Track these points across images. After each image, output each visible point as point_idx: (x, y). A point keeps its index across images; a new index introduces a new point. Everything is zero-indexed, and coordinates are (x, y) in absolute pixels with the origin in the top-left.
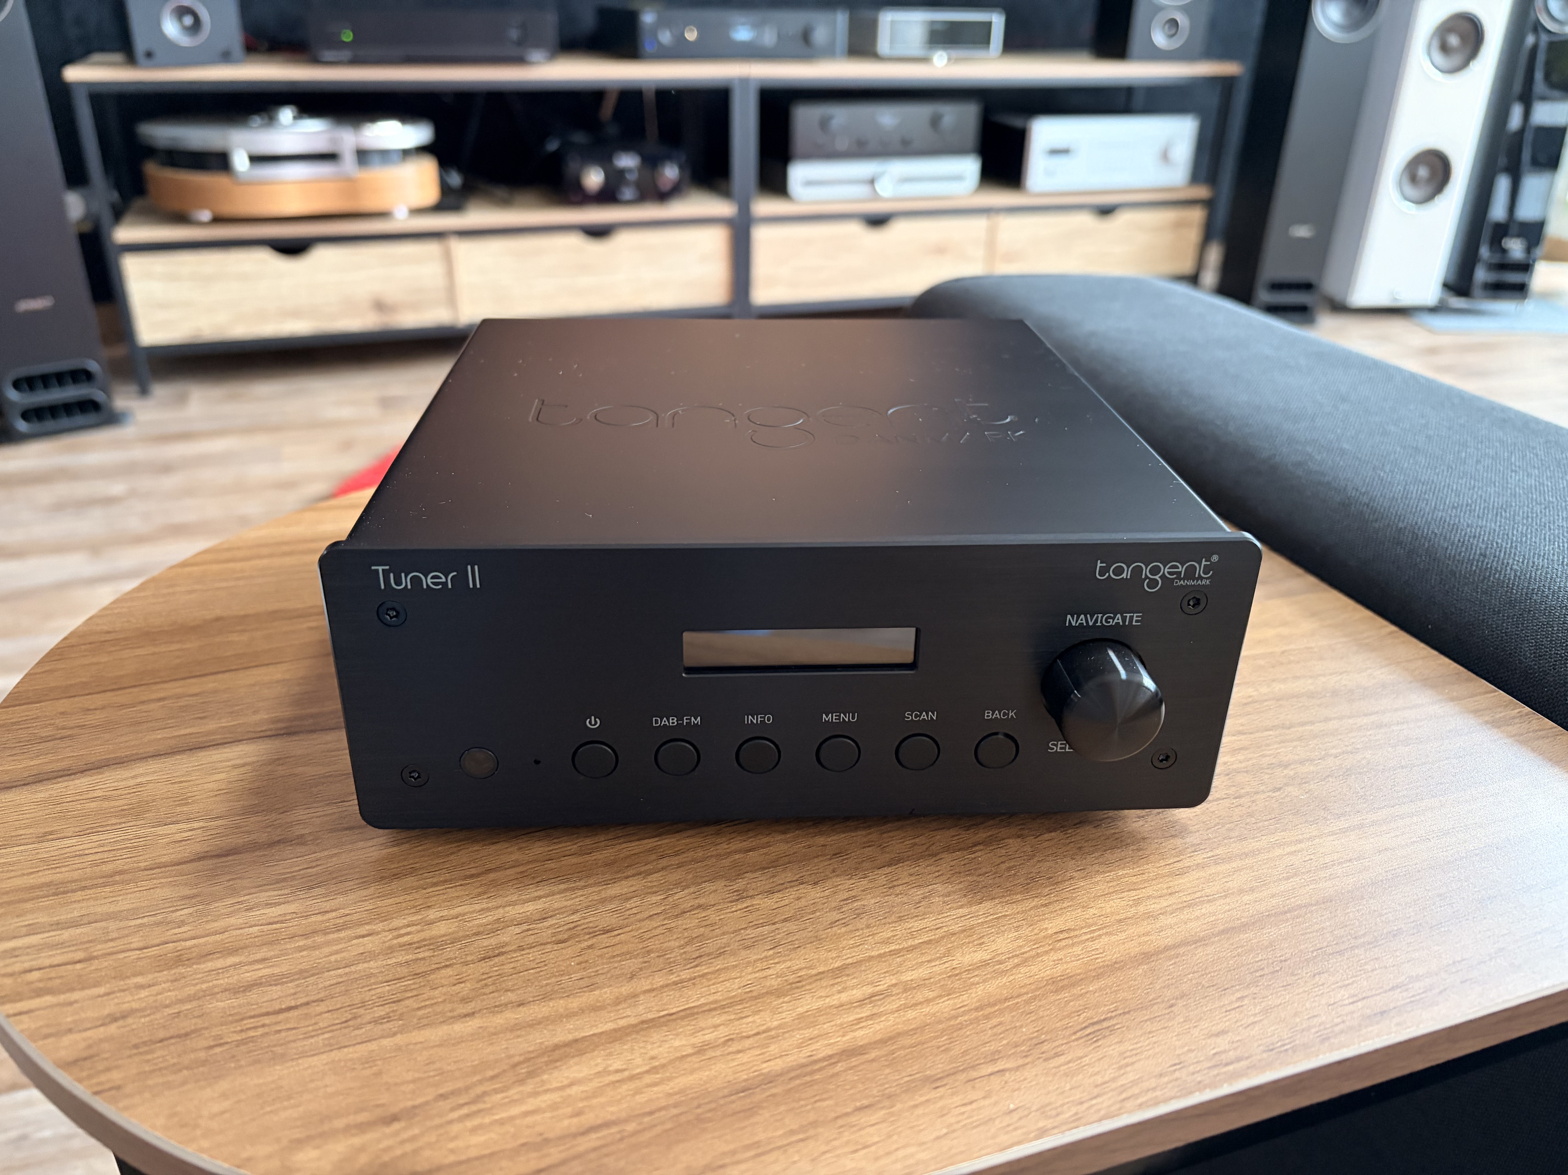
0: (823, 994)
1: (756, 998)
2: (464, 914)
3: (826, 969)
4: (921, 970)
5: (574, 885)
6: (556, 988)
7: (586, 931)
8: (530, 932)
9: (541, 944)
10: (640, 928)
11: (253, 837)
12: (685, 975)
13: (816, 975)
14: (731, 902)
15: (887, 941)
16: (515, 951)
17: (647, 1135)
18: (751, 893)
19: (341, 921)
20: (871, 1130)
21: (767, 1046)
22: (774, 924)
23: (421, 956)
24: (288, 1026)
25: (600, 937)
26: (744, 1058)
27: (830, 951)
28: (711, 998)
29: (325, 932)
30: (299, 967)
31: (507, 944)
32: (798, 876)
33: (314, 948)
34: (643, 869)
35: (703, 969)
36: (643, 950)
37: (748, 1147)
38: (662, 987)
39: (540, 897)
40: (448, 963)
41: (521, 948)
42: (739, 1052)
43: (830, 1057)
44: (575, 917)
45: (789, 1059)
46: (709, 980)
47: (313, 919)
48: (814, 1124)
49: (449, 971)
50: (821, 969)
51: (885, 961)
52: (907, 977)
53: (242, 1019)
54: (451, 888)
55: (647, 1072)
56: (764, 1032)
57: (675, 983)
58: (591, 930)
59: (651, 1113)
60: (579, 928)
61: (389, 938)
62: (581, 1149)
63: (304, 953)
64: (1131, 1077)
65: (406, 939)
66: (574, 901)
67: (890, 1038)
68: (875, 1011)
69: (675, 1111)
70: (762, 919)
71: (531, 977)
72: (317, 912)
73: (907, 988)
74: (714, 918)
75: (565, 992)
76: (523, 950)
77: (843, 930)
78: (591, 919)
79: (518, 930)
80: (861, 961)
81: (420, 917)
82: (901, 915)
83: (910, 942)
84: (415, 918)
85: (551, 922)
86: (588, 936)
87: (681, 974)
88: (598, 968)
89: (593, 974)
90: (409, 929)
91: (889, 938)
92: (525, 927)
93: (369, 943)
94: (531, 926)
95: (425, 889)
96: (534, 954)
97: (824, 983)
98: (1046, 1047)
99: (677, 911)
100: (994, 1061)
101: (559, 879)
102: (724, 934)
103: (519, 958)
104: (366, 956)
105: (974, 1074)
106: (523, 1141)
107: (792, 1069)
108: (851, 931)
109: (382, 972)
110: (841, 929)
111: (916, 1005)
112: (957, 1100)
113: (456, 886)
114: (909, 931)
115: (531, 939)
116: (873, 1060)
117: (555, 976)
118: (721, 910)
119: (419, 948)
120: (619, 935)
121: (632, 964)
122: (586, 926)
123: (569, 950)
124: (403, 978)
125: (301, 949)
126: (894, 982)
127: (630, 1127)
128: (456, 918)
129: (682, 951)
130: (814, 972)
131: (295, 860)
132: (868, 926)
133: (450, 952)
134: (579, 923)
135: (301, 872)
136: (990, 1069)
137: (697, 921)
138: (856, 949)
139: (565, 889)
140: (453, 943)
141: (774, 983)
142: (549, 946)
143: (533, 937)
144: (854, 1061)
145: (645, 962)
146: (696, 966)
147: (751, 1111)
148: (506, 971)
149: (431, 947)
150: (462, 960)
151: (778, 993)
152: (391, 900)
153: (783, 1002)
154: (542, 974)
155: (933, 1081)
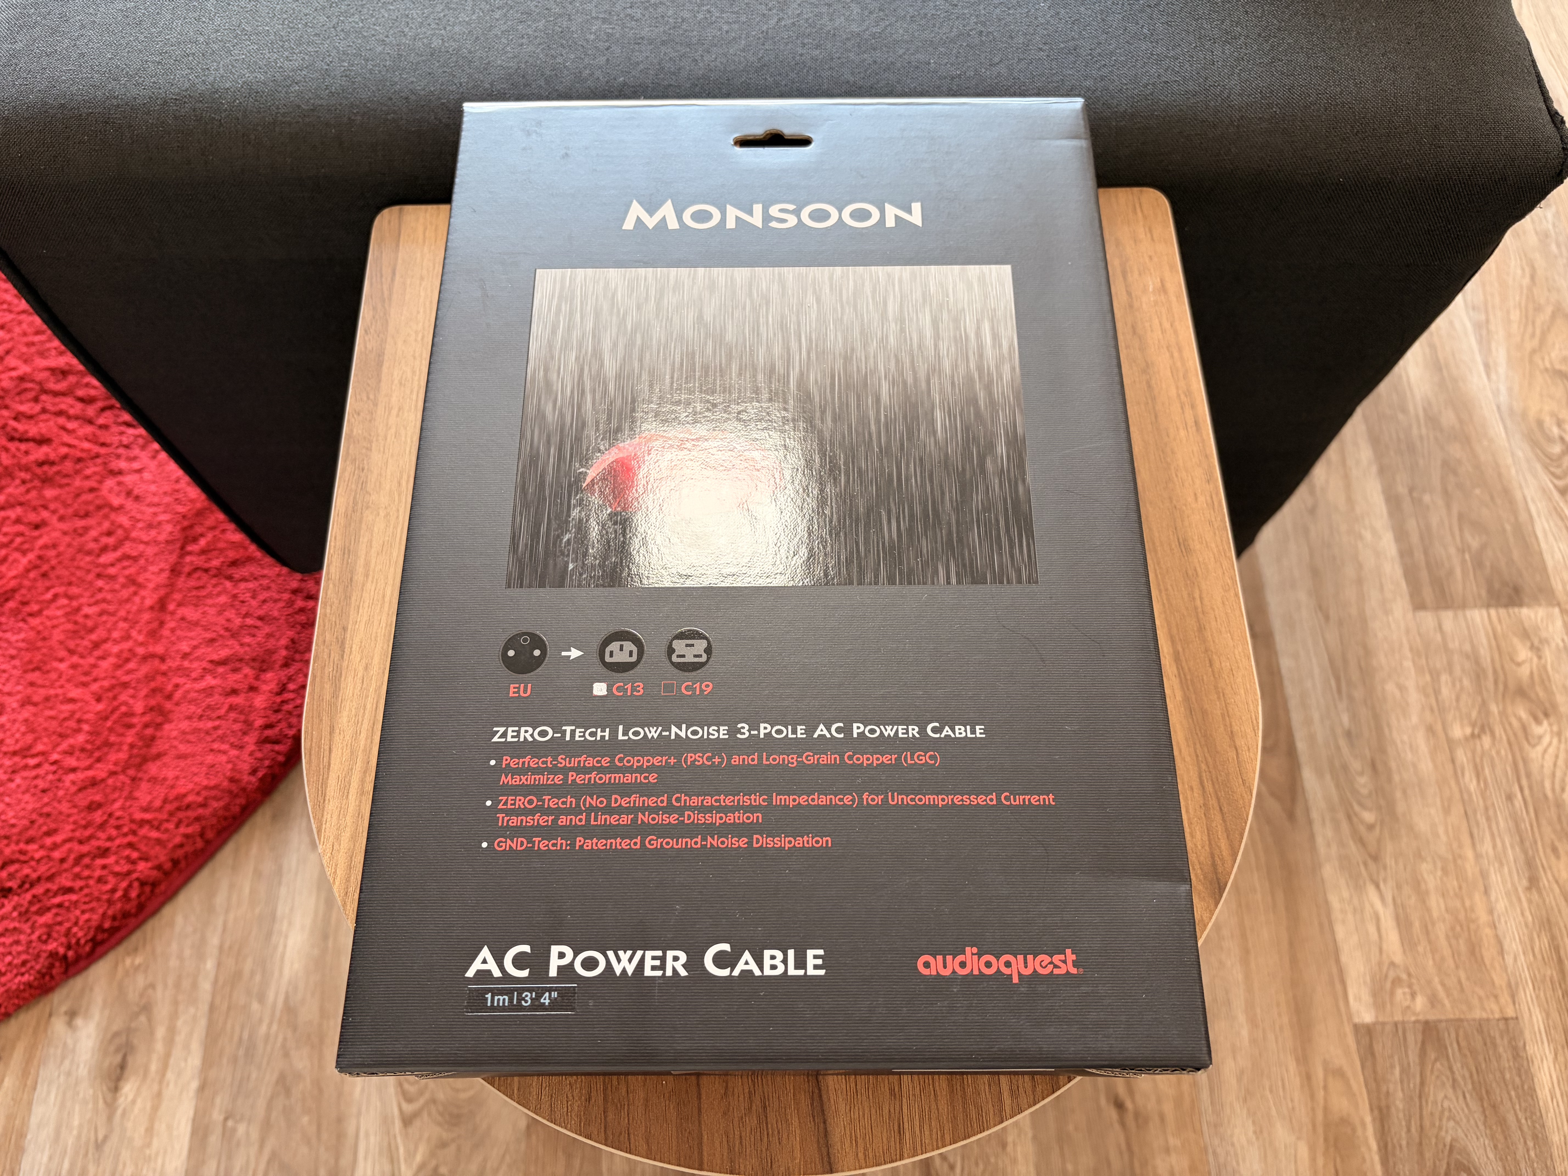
17: (1209, 760)
20: (1223, 664)
37: (1224, 719)
43: (1178, 668)
48: (1216, 687)
59: (1197, 756)
62: (1211, 790)
64: (1213, 545)
69: (1198, 746)
98: (1190, 573)
100: (1194, 598)
105: (1200, 610)
106: (1203, 816)
107: (1182, 687)
112: (1213, 623)
116: (1184, 650)
127: (1203, 766)
136: (1198, 602)
144: (1182, 658)
147: (1204, 712)
155: (1201, 629)
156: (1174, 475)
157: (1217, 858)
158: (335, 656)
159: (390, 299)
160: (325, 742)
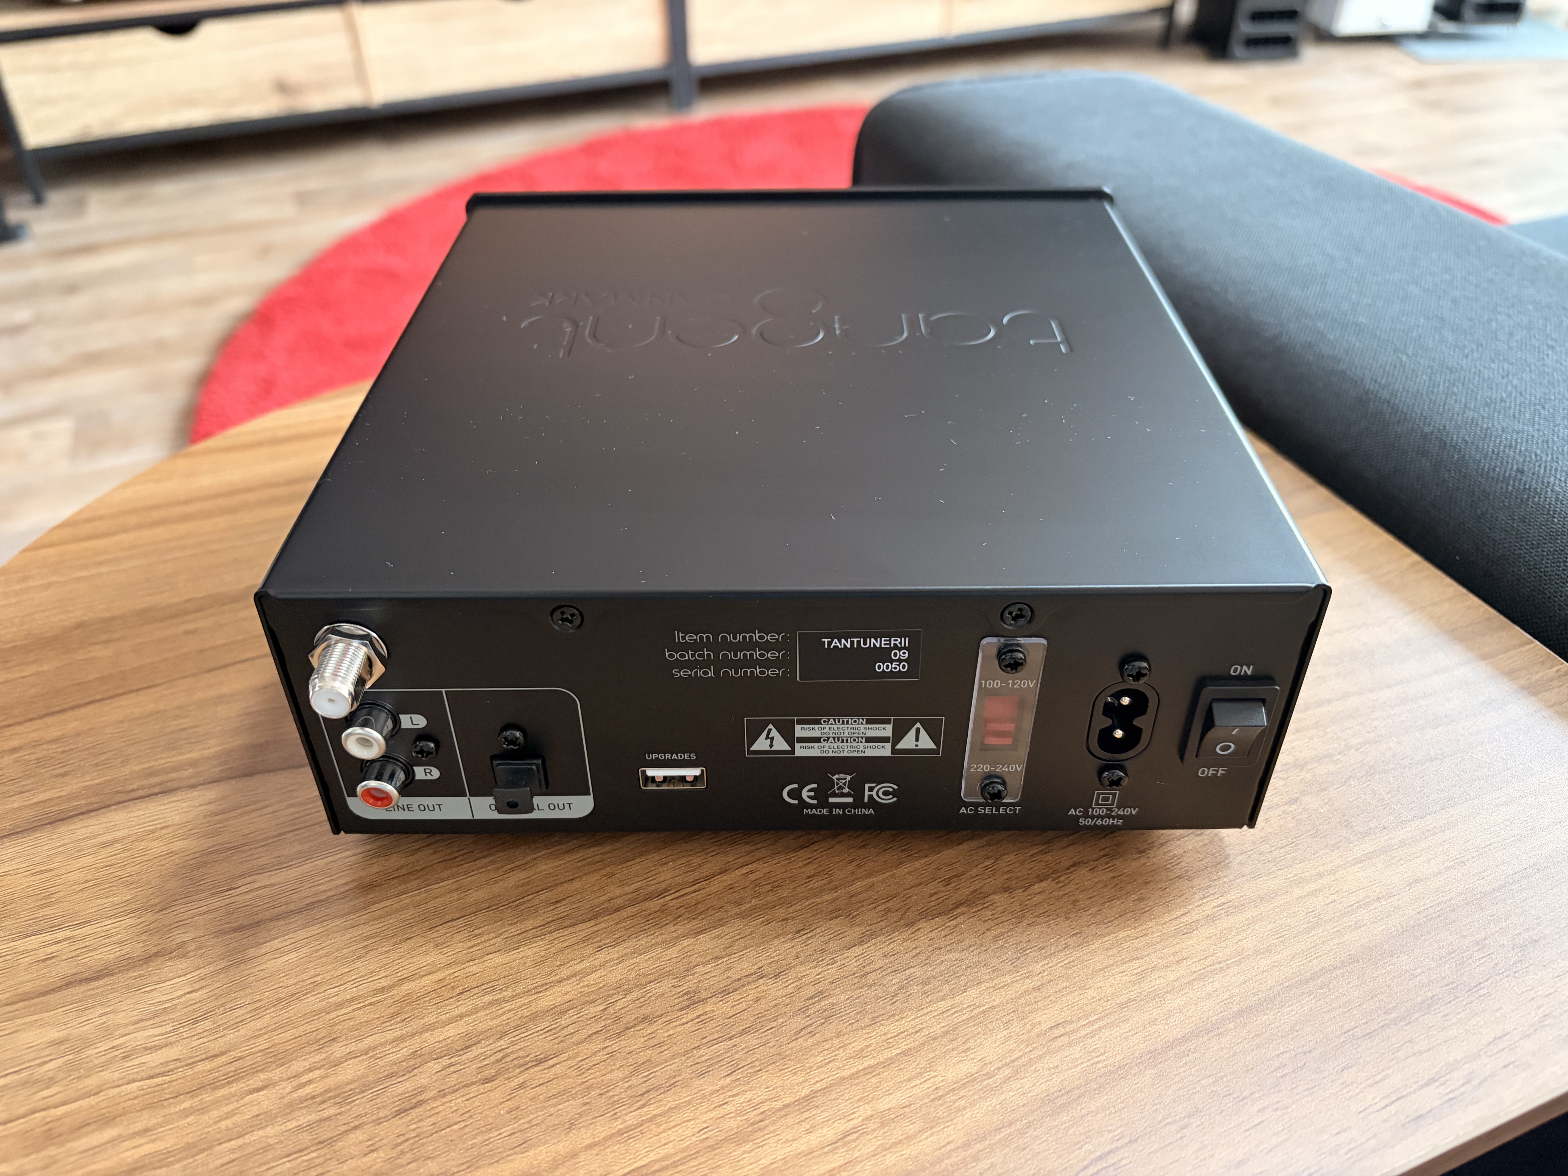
0: (789, 1137)
1: (712, 1148)
2: (374, 1048)
3: (793, 1100)
4: (899, 1094)
5: (500, 996)
6: (484, 1150)
7: (516, 1062)
8: (452, 1069)
9: (465, 1086)
10: (577, 1055)
11: (126, 949)
12: (631, 1119)
13: (780, 1110)
14: (681, 1009)
15: (860, 1055)
16: (434, 1098)
18: (704, 995)
19: (232, 1069)
22: (730, 1039)
23: (326, 1114)
25: (532, 1070)
27: (795, 1074)
28: (662, 1152)
29: (214, 1086)
30: (185, 1140)
31: (424, 1089)
32: (756, 967)
33: (202, 1110)
34: (578, 968)
35: (652, 1110)
36: (583, 1086)
38: (606, 1139)
39: (461, 1016)
40: (357, 1123)
41: (442, 1094)
44: (502, 1043)
46: (659, 1125)
47: (200, 1067)
49: (359, 1135)
50: (787, 1101)
51: (857, 1084)
52: (884, 1104)
54: (360, 1009)
57: (620, 1133)
58: (522, 1061)
60: (508, 1059)
61: (287, 1090)
63: (191, 1119)
65: (308, 1090)
66: (500, 1020)
68: (849, 1157)
70: (717, 1032)
71: (454, 1137)
72: (204, 1056)
73: (885, 1120)
74: (662, 1035)
75: (493, 1156)
76: (444, 1096)
77: (810, 1041)
78: (523, 1044)
79: (438, 1067)
80: (831, 1085)
81: (324, 1056)
82: (875, 1015)
83: (887, 1054)
84: (317, 1058)
85: (476, 1051)
86: (518, 1070)
87: (627, 1118)
88: (532, 1117)
89: (526, 1126)
90: (311, 1076)
91: (862, 1050)
92: (446, 1061)
93: (266, 1100)
94: (453, 1060)
95: (328, 1013)
96: (457, 1101)
97: (790, 1120)
99: (621, 1026)
101: (483, 987)
102: (673, 1057)
103: (441, 1108)
104: (263, 1119)
108: (818, 1043)
109: (281, 1142)
110: (806, 1040)
111: (895, 1144)
113: (365, 1006)
114: (884, 1038)
115: (453, 1079)
117: (482, 1132)
118: (670, 1022)
119: (324, 1102)
120: (554, 1065)
121: (570, 1107)
122: (515, 1056)
123: (497, 1094)
124: (306, 1148)
125: (186, 1113)
126: (869, 1113)
128: (366, 1054)
129: (627, 1085)
130: (779, 1105)
131: (177, 980)
132: (838, 1035)
133: (361, 1106)
134: (508, 1051)
135: (183, 999)
137: (642, 1040)
138: (825, 1069)
139: (490, 1003)
140: (362, 1092)
141: (732, 1124)
142: (474, 1088)
143: (454, 1075)
145: (585, 1104)
146: (644, 1106)
148: (425, 1129)
149: (338, 1100)
150: (374, 1117)
151: (737, 1138)
152: (288, 1034)
153: (745, 1152)
154: (467, 1130)
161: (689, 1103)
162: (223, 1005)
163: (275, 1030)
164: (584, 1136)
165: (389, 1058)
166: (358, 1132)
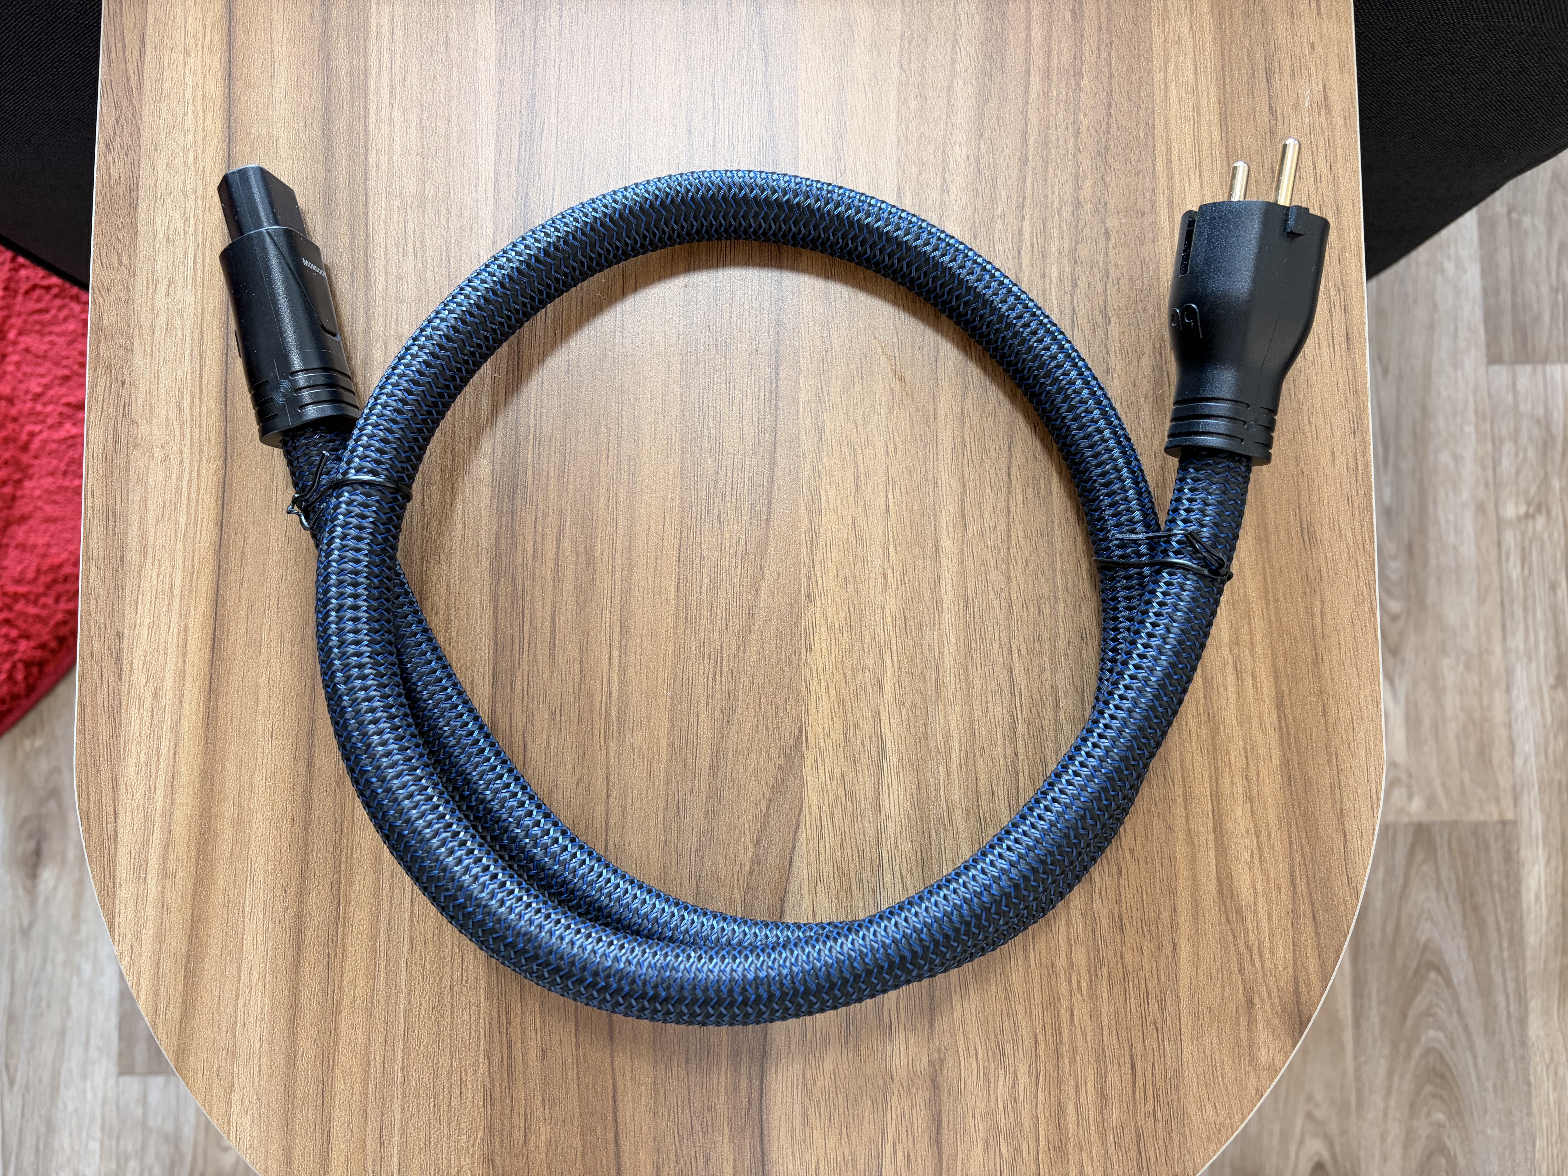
0: (1225, 701)
1: (1215, 748)
6: (1165, 883)
12: (1179, 791)
16: (1120, 907)
17: (1307, 849)
19: (1050, 1031)
20: (1341, 714)
21: (1258, 755)
23: (1105, 974)
24: (1150, 1069)
26: (1264, 772)
28: (1206, 779)
29: (1059, 1043)
30: (1092, 1062)
31: (1111, 913)
35: (1178, 777)
37: (1333, 792)
38: (1186, 810)
40: (1119, 956)
41: (1119, 902)
42: (1258, 774)
43: (1279, 717)
45: (1273, 743)
46: (1189, 776)
48: (1327, 746)
53: (1134, 1100)
55: (1257, 837)
56: (1246, 752)
57: (1185, 800)
59: (1291, 843)
61: (1079, 997)
62: (1305, 891)
64: (1349, 534)
65: (1084, 984)
67: (1275, 672)
69: (1294, 828)
71: (1151, 899)
72: (1033, 1049)
79: (1099, 901)
81: (1062, 972)
87: (1177, 795)
88: (1154, 849)
89: (1159, 854)
93: (1082, 1011)
96: (1127, 894)
97: (1215, 698)
98: (1311, 575)
100: (1312, 614)
103: (1128, 906)
104: (1095, 1014)
105: (1319, 631)
106: (1290, 926)
107: (1282, 745)
109: (1114, 1002)
111: (1252, 643)
112: (1335, 652)
116: (1290, 691)
117: (1154, 881)
119: (1097, 975)
123: (1131, 868)
124: (1125, 990)
127: (1298, 858)
128: (1071, 946)
130: (1202, 700)
133: (1108, 953)
136: (1318, 620)
140: (1098, 950)
141: (1204, 732)
142: (1122, 881)
144: (1287, 703)
146: (1173, 781)
147: (1307, 782)
148: (1139, 915)
149: (1098, 966)
150: (1119, 945)
151: (1214, 732)
153: (1224, 730)
154: (1149, 891)
155: (1317, 660)
156: (1306, 422)
157: (1301, 984)
158: (109, 676)
159: (140, 87)
160: (107, 801)
161: (1181, 754)
162: (996, 1035)
163: (1030, 1003)
164: (1180, 822)
165: (1080, 931)
166: (1126, 956)
